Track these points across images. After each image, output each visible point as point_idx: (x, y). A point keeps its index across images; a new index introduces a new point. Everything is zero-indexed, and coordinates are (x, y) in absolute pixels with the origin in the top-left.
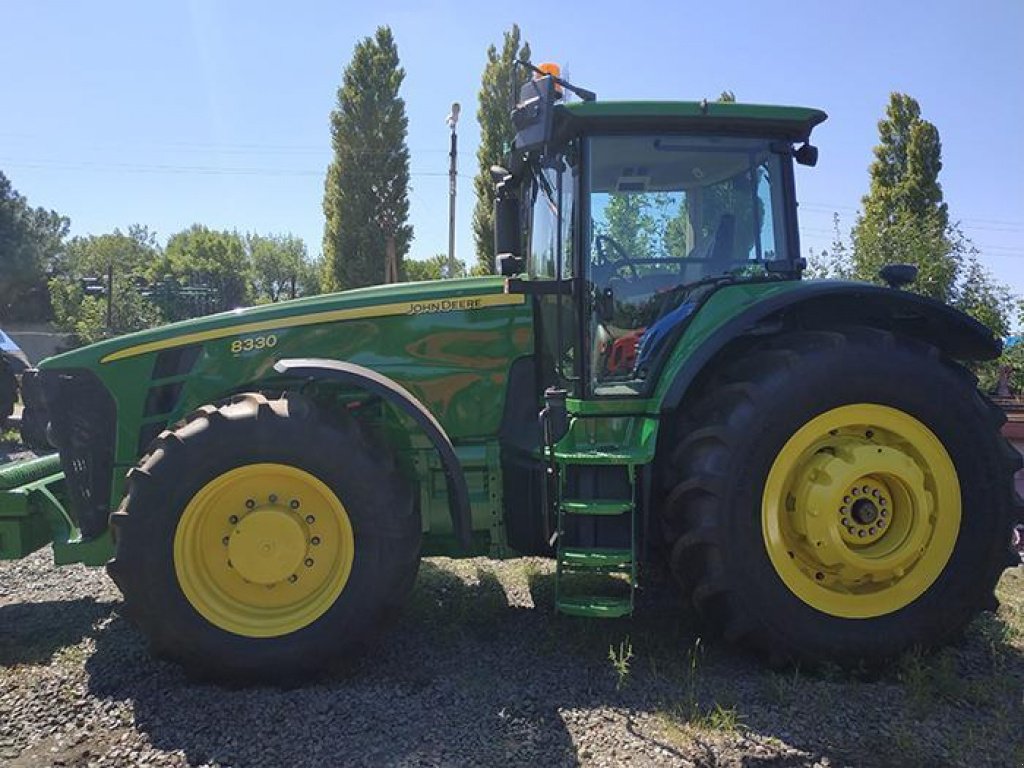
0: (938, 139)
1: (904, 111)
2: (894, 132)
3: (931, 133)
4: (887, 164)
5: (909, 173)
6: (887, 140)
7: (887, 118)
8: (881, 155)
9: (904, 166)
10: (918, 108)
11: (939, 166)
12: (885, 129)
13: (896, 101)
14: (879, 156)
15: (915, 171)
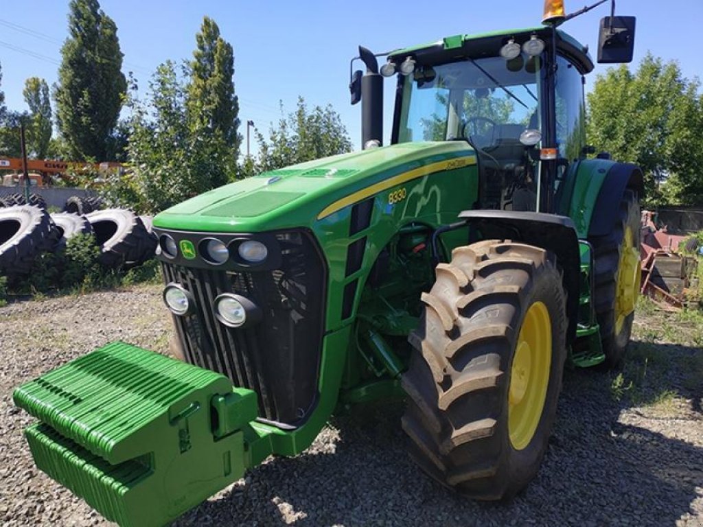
0: (232, 54)
1: (211, 31)
2: (205, 43)
3: (228, 48)
4: (202, 64)
5: (215, 72)
6: (202, 48)
7: (201, 33)
8: (198, 57)
9: (213, 67)
10: (218, 31)
11: (232, 71)
12: (200, 39)
13: (207, 23)
14: (196, 57)
15: (220, 72)
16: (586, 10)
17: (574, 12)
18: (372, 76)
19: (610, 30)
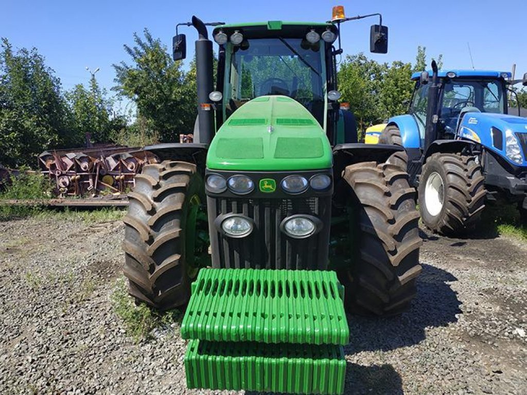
16: (359, 18)
17: (350, 17)
18: (204, 41)
19: (379, 33)
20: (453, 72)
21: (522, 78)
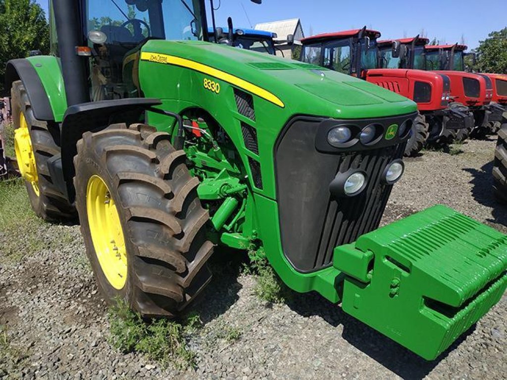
20: (242, 31)
21: (286, 39)
